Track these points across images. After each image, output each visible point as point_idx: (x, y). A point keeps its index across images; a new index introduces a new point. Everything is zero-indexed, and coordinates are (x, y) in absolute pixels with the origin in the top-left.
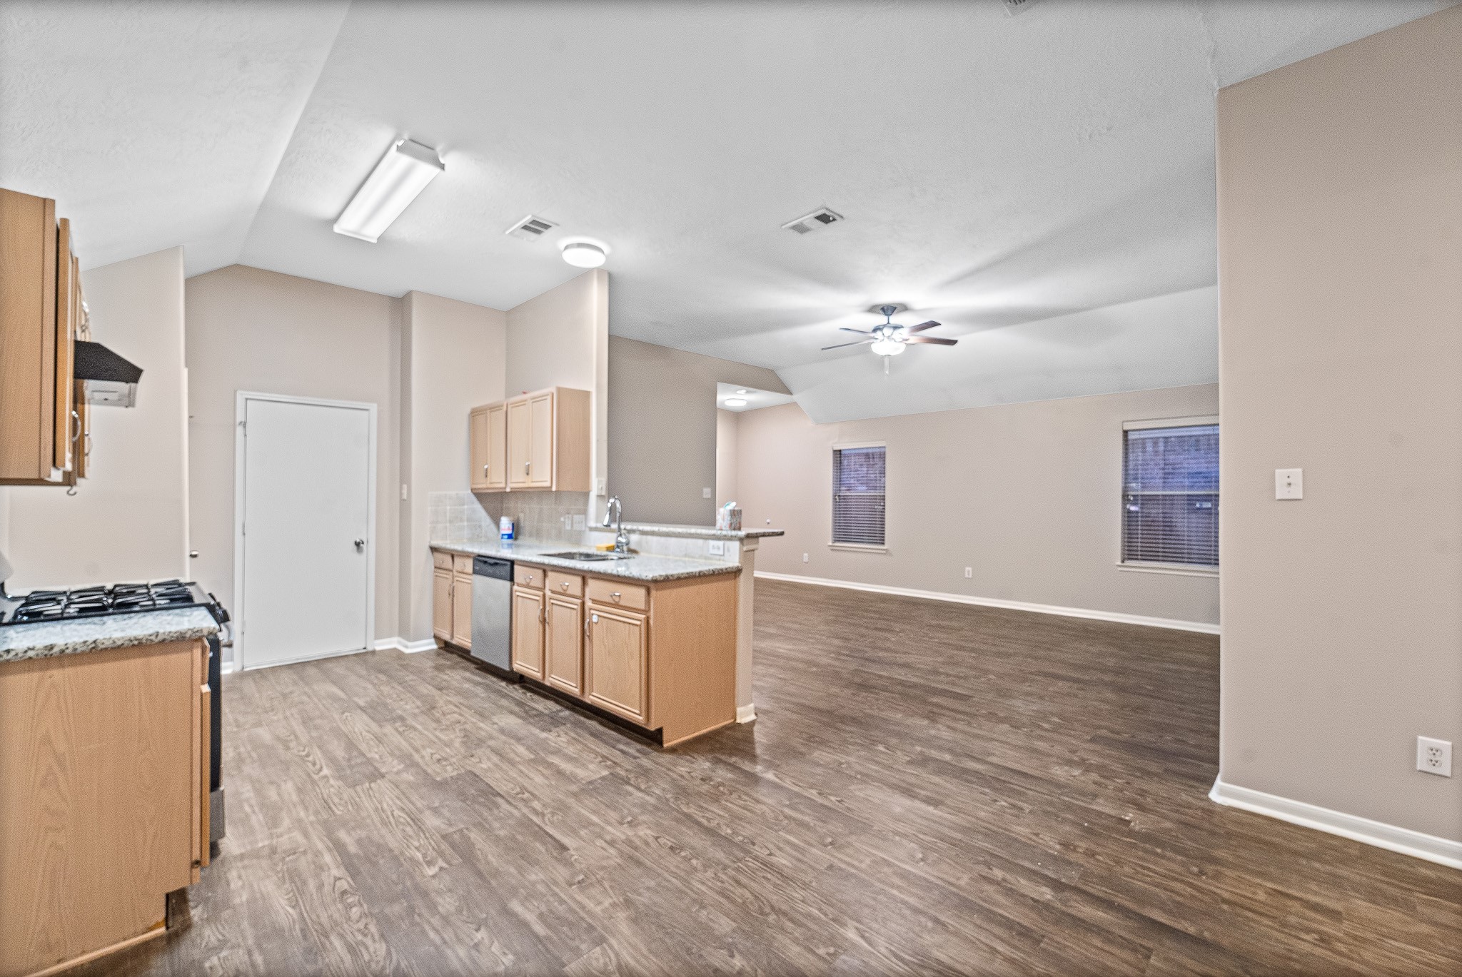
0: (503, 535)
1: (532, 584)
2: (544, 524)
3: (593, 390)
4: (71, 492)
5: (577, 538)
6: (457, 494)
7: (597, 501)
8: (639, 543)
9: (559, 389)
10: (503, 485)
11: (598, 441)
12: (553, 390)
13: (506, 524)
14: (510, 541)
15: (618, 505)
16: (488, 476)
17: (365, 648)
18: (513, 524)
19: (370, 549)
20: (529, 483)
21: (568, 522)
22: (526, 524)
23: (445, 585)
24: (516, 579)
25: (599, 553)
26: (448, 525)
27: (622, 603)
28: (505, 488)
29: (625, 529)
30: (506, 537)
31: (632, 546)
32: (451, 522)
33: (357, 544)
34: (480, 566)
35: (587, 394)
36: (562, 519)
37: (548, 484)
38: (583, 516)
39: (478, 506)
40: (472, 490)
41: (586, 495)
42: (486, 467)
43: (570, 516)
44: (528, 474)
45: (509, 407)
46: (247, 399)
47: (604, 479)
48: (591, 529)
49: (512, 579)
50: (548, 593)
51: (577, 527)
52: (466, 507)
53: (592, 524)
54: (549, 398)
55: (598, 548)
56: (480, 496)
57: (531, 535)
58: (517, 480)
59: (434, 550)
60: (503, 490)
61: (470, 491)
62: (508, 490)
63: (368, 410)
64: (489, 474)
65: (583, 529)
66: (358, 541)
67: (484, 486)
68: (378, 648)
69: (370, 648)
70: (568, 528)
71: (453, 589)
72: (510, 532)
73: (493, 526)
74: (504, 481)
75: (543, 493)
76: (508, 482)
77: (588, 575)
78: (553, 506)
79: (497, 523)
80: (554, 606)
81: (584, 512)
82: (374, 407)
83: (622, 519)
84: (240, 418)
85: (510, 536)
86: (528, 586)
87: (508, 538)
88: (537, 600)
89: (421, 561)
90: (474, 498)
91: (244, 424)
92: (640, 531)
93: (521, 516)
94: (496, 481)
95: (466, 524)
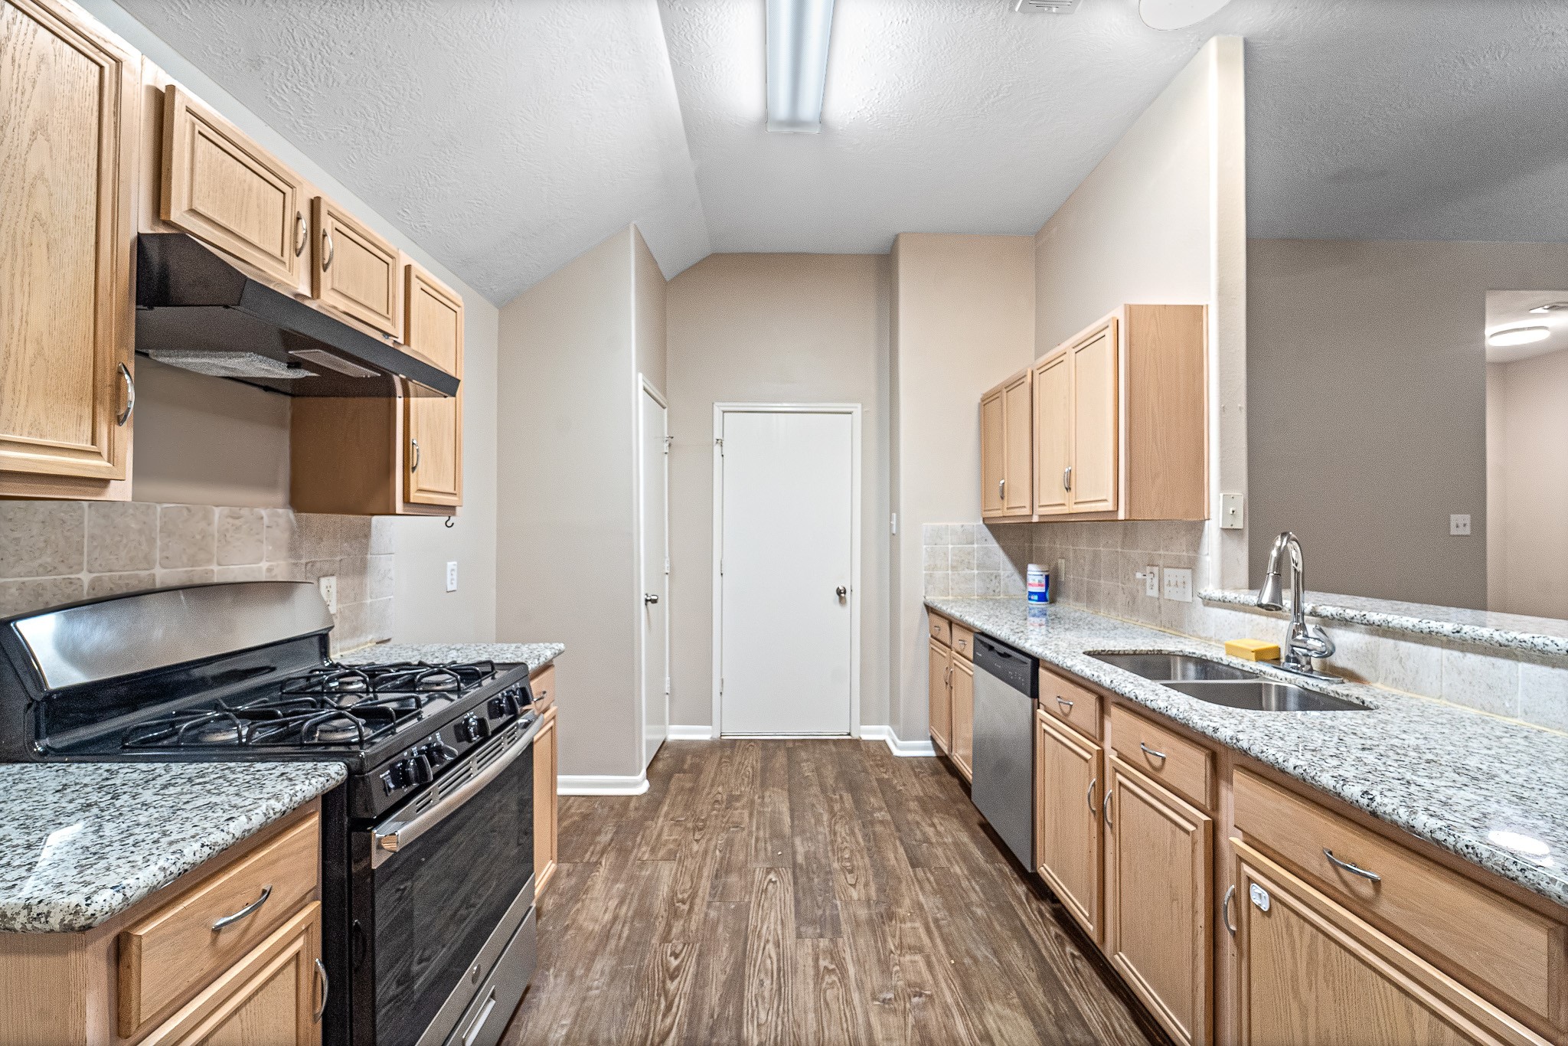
0: (1031, 593)
1: (1072, 718)
2: (1102, 581)
3: (1210, 301)
4: (449, 524)
5: (1173, 619)
6: (962, 526)
7: (1223, 539)
8: (1369, 656)
9: (1130, 310)
10: (1027, 511)
11: (1223, 410)
12: (1119, 314)
13: (1035, 574)
14: (1042, 605)
15: (1295, 554)
16: (1006, 498)
17: (849, 734)
18: (1047, 577)
19: (855, 599)
20: (1068, 505)
21: (1152, 583)
22: (1069, 578)
23: (942, 665)
24: (1043, 696)
25: (1236, 662)
26: (950, 572)
27: (1386, 909)
28: (1032, 515)
29: (1313, 613)
30: (1036, 597)
31: (1339, 660)
32: (954, 568)
33: (839, 592)
34: (983, 653)
35: (1196, 313)
36: (1139, 575)
37: (1109, 506)
38: (1189, 571)
39: (994, 545)
40: (984, 519)
41: (1195, 529)
42: (1002, 482)
43: (1156, 570)
44: (1068, 489)
45: (1036, 373)
46: (724, 412)
47: (1240, 495)
48: (1208, 602)
49: (1034, 694)
50: (1111, 755)
51: (1171, 593)
52: (975, 546)
53: (1212, 590)
54: (1109, 333)
55: (1231, 650)
56: (998, 529)
57: (1077, 599)
58: (1052, 501)
59: (930, 609)
60: (1027, 520)
61: (981, 522)
62: (1035, 519)
63: (850, 413)
64: (1006, 494)
65: (1189, 599)
66: (841, 588)
67: (999, 513)
68: (864, 737)
69: (855, 736)
70: (1153, 593)
71: (951, 676)
72: (1042, 589)
73: (1017, 577)
74: (1028, 504)
75: (1101, 522)
76: (1036, 504)
77: (1227, 761)
78: (1119, 550)
79: (1023, 574)
80: (1124, 792)
81: (1192, 565)
82: (857, 409)
83: (1303, 584)
84: (717, 435)
85: (1042, 597)
86: (1064, 718)
87: (1039, 600)
88: (1086, 760)
89: (914, 625)
90: (986, 530)
91: (720, 442)
92: (1370, 624)
93: (1062, 563)
94: (1018, 506)
95: (976, 572)
